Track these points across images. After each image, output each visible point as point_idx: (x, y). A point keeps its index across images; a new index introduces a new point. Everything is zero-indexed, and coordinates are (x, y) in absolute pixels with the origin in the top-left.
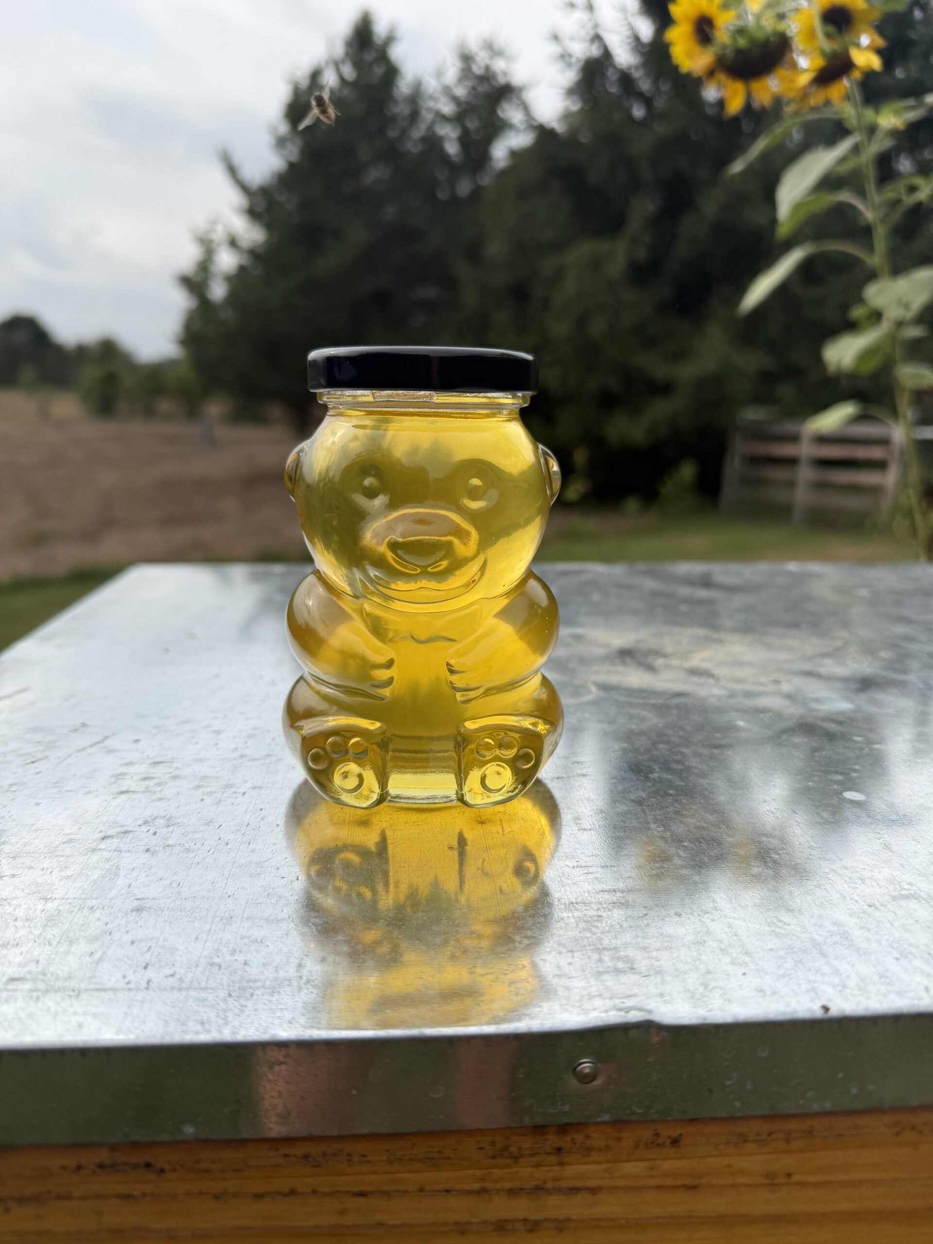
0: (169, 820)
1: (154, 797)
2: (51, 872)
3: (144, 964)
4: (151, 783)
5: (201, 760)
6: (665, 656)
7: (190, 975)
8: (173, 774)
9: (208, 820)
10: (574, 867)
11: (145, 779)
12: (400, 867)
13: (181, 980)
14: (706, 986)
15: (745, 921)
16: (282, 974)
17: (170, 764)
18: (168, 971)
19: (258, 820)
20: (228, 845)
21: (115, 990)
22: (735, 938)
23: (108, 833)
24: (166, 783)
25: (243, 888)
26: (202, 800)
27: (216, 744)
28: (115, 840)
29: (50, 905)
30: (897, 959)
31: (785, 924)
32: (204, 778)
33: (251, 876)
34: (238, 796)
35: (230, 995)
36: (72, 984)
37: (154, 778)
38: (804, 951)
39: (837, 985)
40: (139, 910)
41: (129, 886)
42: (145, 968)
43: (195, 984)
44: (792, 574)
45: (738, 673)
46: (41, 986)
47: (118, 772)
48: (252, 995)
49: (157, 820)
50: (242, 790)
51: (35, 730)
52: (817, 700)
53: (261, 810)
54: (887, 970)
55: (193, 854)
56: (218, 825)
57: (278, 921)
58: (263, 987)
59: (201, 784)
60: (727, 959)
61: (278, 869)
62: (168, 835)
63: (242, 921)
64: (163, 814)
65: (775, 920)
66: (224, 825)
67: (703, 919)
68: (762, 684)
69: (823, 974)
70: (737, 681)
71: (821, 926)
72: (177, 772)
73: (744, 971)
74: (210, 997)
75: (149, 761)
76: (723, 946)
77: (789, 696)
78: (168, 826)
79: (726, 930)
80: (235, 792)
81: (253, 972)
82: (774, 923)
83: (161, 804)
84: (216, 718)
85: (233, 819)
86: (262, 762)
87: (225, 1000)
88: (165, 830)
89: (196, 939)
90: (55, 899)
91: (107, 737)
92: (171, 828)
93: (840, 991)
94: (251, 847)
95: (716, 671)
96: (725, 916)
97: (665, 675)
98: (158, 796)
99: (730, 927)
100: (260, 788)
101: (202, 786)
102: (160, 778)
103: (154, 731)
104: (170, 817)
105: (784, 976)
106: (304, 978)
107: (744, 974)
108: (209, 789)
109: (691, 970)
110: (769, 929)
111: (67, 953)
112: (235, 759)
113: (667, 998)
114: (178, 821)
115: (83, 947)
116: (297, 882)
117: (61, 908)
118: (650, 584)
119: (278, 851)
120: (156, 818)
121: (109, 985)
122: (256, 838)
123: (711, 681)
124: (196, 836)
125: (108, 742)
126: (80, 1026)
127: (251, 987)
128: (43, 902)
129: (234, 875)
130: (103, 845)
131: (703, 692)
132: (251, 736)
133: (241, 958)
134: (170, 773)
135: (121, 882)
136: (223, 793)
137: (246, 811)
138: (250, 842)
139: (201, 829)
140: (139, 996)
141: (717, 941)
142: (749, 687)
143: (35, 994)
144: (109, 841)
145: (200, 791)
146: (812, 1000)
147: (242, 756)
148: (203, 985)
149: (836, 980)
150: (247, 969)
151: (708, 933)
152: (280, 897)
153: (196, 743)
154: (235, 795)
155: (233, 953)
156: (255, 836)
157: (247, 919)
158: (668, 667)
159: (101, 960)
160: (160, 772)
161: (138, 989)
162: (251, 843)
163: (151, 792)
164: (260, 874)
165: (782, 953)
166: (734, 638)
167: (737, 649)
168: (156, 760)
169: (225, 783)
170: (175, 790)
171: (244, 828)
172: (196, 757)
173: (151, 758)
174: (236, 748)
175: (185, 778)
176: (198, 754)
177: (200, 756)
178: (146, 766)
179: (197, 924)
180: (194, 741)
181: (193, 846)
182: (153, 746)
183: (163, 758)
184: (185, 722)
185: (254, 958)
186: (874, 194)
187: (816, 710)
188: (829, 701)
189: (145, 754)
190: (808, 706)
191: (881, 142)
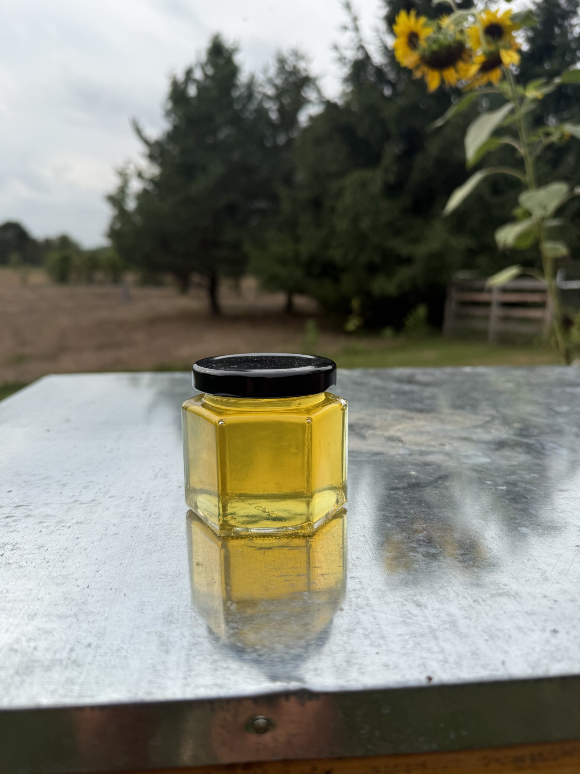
0: (14, 545)
1: (9, 530)
4: (10, 520)
5: (48, 504)
6: (374, 428)
8: (26, 514)
9: (40, 546)
10: (278, 577)
11: (7, 517)
12: (160, 578)
14: (348, 662)
15: (386, 613)
16: (58, 656)
17: (26, 507)
19: (74, 545)
20: (49, 563)
22: (376, 626)
24: (20, 520)
25: (50, 594)
26: (41, 531)
27: (61, 493)
30: (486, 640)
31: (413, 615)
32: (46, 516)
33: (57, 585)
34: (65, 528)
35: (17, 673)
37: (13, 517)
38: (422, 636)
39: (441, 661)
44: (467, 374)
45: (419, 439)
48: (32, 672)
49: (6, 546)
50: (69, 525)
52: (467, 457)
53: (78, 538)
54: (478, 649)
55: (24, 569)
56: (46, 548)
57: (66, 617)
58: (42, 666)
59: (43, 520)
60: (367, 642)
61: (77, 580)
62: (11, 556)
63: (42, 617)
64: (12, 542)
65: (407, 613)
66: (50, 549)
67: (357, 613)
68: (433, 446)
69: (433, 653)
70: (417, 444)
71: (438, 617)
72: (30, 512)
73: (377, 651)
75: (15, 505)
76: (367, 633)
77: (448, 454)
78: (12, 550)
79: (372, 620)
80: (64, 526)
81: (38, 655)
82: (405, 615)
83: (13, 535)
84: (66, 475)
85: (57, 545)
86: (88, 505)
87: (12, 677)
88: (10, 552)
89: (7, 631)
92: (14, 551)
93: (442, 665)
94: (64, 564)
95: (404, 438)
96: (373, 610)
97: (371, 441)
98: (12, 529)
99: (375, 618)
100: (81, 523)
101: (43, 522)
102: (17, 516)
103: (23, 485)
104: (16, 543)
105: (405, 654)
106: (72, 659)
107: (377, 653)
108: (47, 524)
109: (340, 651)
110: (402, 619)
112: (70, 503)
113: (319, 672)
114: (20, 546)
116: (87, 589)
118: (376, 382)
119: (81, 567)
120: (7, 544)
122: (69, 558)
123: (400, 444)
124: (29, 556)
127: (33, 666)
129: (46, 584)
131: (393, 452)
132: (85, 488)
133: (32, 644)
134: (25, 513)
136: (56, 526)
137: (67, 540)
138: (63, 561)
139: (34, 551)
141: (363, 629)
142: (423, 448)
145: (41, 525)
146: (421, 673)
147: (76, 501)
149: (441, 657)
150: (35, 653)
151: (358, 623)
152: (72, 600)
153: (48, 492)
154: (63, 528)
155: (29, 640)
156: (68, 557)
157: (46, 616)
158: (374, 435)
160: (19, 512)
162: (64, 561)
163: (8, 526)
164: (63, 584)
165: (407, 637)
166: (421, 416)
167: (421, 423)
168: (19, 504)
169: (59, 520)
170: (24, 525)
171: (62, 551)
172: (45, 502)
173: (15, 503)
174: (73, 496)
175: (34, 516)
176: (47, 500)
177: (48, 502)
178: (10, 508)
179: (11, 620)
180: (47, 491)
181: (25, 564)
182: (19, 495)
183: (23, 503)
184: (46, 478)
185: (42, 644)
186: (525, 138)
187: (465, 463)
188: (475, 457)
189: (13, 500)
190: (460, 461)
191: (527, 106)
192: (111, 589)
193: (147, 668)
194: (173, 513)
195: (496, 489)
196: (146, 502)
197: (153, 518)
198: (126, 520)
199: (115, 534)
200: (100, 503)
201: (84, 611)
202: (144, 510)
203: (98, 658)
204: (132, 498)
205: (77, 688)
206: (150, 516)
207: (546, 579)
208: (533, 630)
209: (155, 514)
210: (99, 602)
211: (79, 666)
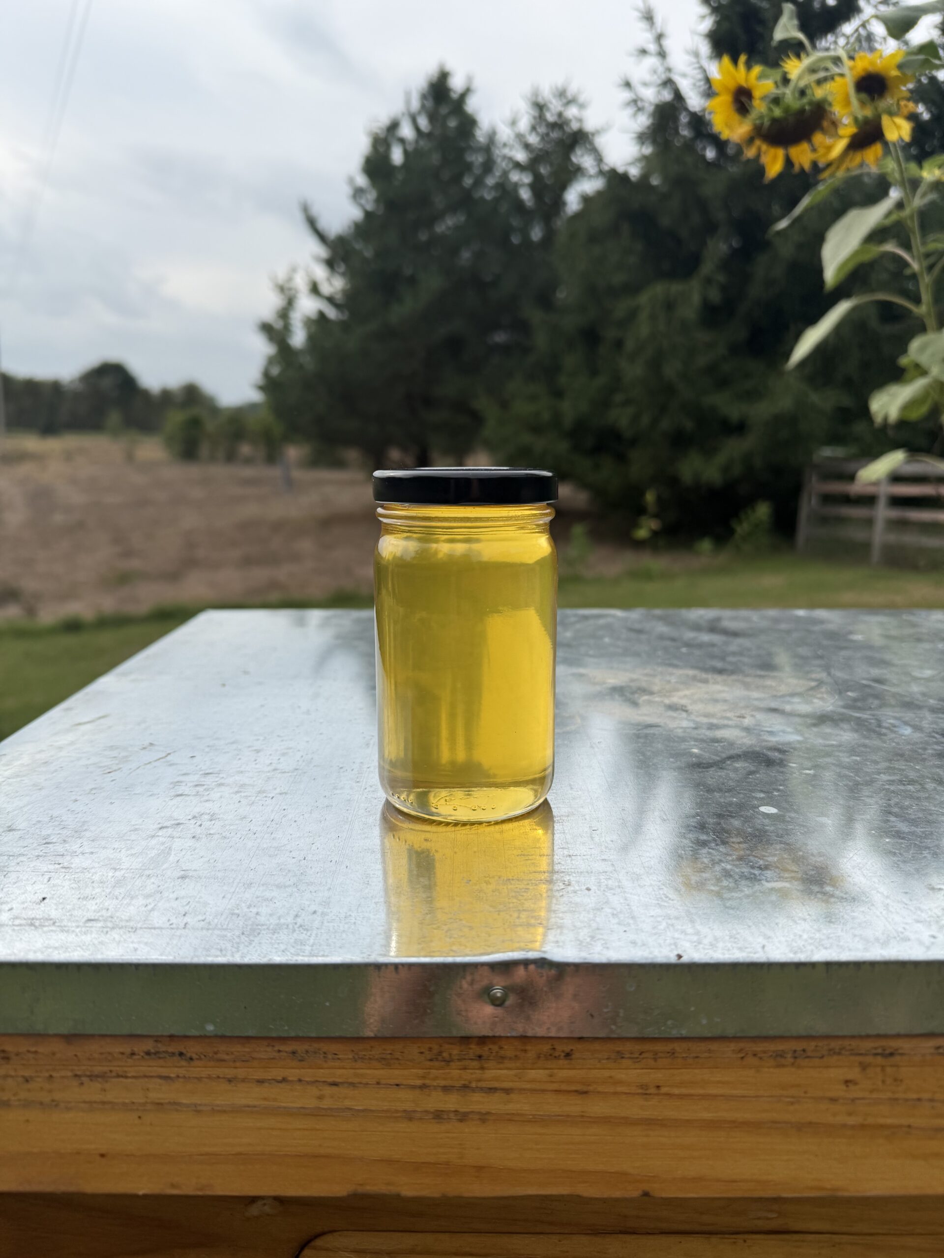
0: (212, 816)
1: (202, 799)
2: (120, 851)
3: (184, 913)
4: (201, 789)
5: (242, 772)
6: (651, 693)
7: (216, 921)
8: (218, 782)
9: (242, 817)
10: (518, 856)
11: (197, 786)
13: (209, 923)
14: (592, 937)
15: (639, 896)
16: (282, 921)
17: (217, 775)
18: (200, 918)
19: (281, 817)
20: (255, 834)
21: (161, 928)
22: (627, 907)
23: (164, 825)
24: (213, 789)
25: (263, 864)
26: (239, 802)
27: (256, 760)
28: (170, 830)
29: (118, 874)
31: (670, 899)
32: (243, 785)
33: (270, 856)
34: (267, 799)
35: (243, 934)
36: (132, 924)
37: (204, 785)
38: (677, 918)
39: (695, 942)
40: (183, 877)
41: (178, 861)
42: (184, 915)
43: (219, 926)
44: (798, 619)
45: (711, 708)
46: (110, 925)
47: (175, 780)
48: (259, 934)
49: (203, 816)
50: (271, 795)
51: (112, 748)
52: (771, 733)
53: (284, 810)
55: (228, 841)
56: (249, 820)
57: (286, 887)
58: (268, 929)
59: (240, 790)
60: (616, 921)
61: (291, 852)
62: (211, 827)
63: (259, 886)
64: (208, 812)
65: (663, 896)
66: (254, 820)
67: (606, 894)
68: (728, 719)
69: (686, 934)
70: (707, 715)
72: (222, 781)
73: (625, 929)
74: (229, 935)
75: (201, 773)
76: (615, 912)
77: (747, 729)
78: (211, 820)
79: (622, 901)
80: (266, 797)
81: (262, 919)
82: (661, 898)
83: (207, 805)
84: (258, 740)
85: (261, 816)
86: (290, 774)
87: (239, 937)
88: (209, 823)
89: (224, 897)
90: (122, 869)
91: (169, 754)
92: (213, 822)
93: (696, 946)
94: (273, 836)
95: (690, 708)
96: (625, 892)
97: (644, 710)
98: (206, 798)
99: (626, 899)
100: (286, 793)
101: (241, 792)
102: (208, 785)
103: (207, 750)
104: (213, 814)
105: (655, 934)
106: (298, 924)
107: (625, 931)
108: (245, 794)
109: (585, 927)
110: (657, 902)
111: (129, 904)
112: (269, 772)
113: (561, 944)
114: (219, 816)
115: (141, 901)
116: (303, 861)
117: (126, 875)
118: (662, 628)
119: (293, 839)
120: (203, 814)
121: (157, 925)
122: (277, 830)
123: (684, 715)
124: (232, 827)
125: (169, 758)
126: (136, 950)
127: (259, 929)
128: (113, 871)
129: (256, 856)
130: (160, 833)
131: (672, 725)
132: (284, 754)
133: (254, 910)
134: (216, 782)
135: (172, 858)
136: (257, 797)
137: (272, 811)
138: (272, 833)
139: (237, 822)
140: (178, 933)
141: (612, 908)
142: (715, 721)
143: (105, 930)
144: (165, 830)
145: (238, 795)
146: (671, 951)
147: (275, 770)
148: (225, 927)
149: (695, 938)
150: (258, 917)
151: (607, 902)
152: (289, 871)
153: (240, 759)
154: (265, 799)
155: (249, 907)
156: (277, 828)
157: (263, 885)
158: (649, 702)
159: (153, 909)
160: (209, 781)
161: (178, 928)
163: (200, 795)
164: (276, 855)
165: (659, 919)
166: (719, 678)
167: (718, 687)
168: (207, 772)
169: (259, 790)
170: (219, 794)
171: (269, 823)
172: (238, 769)
173: (202, 770)
174: (271, 763)
175: (228, 785)
176: (240, 767)
177: (242, 769)
178: (198, 776)
179: (225, 888)
180: (238, 757)
181: (228, 835)
182: (206, 761)
183: (212, 770)
184: (233, 743)
185: (264, 910)
186: (919, 244)
187: (766, 741)
188: (781, 734)
189: (199, 767)
190: (761, 738)
191: (924, 195)
192: (331, 861)
193: (379, 934)
195: (801, 773)
196: (359, 773)
197: (369, 791)
198: (338, 792)
199: (327, 808)
200: (305, 773)
201: (304, 881)
202: (358, 782)
203: (326, 924)
204: (341, 768)
205: (308, 948)
206: (366, 789)
208: (805, 920)
209: (371, 787)
210: (319, 874)
211: (307, 930)
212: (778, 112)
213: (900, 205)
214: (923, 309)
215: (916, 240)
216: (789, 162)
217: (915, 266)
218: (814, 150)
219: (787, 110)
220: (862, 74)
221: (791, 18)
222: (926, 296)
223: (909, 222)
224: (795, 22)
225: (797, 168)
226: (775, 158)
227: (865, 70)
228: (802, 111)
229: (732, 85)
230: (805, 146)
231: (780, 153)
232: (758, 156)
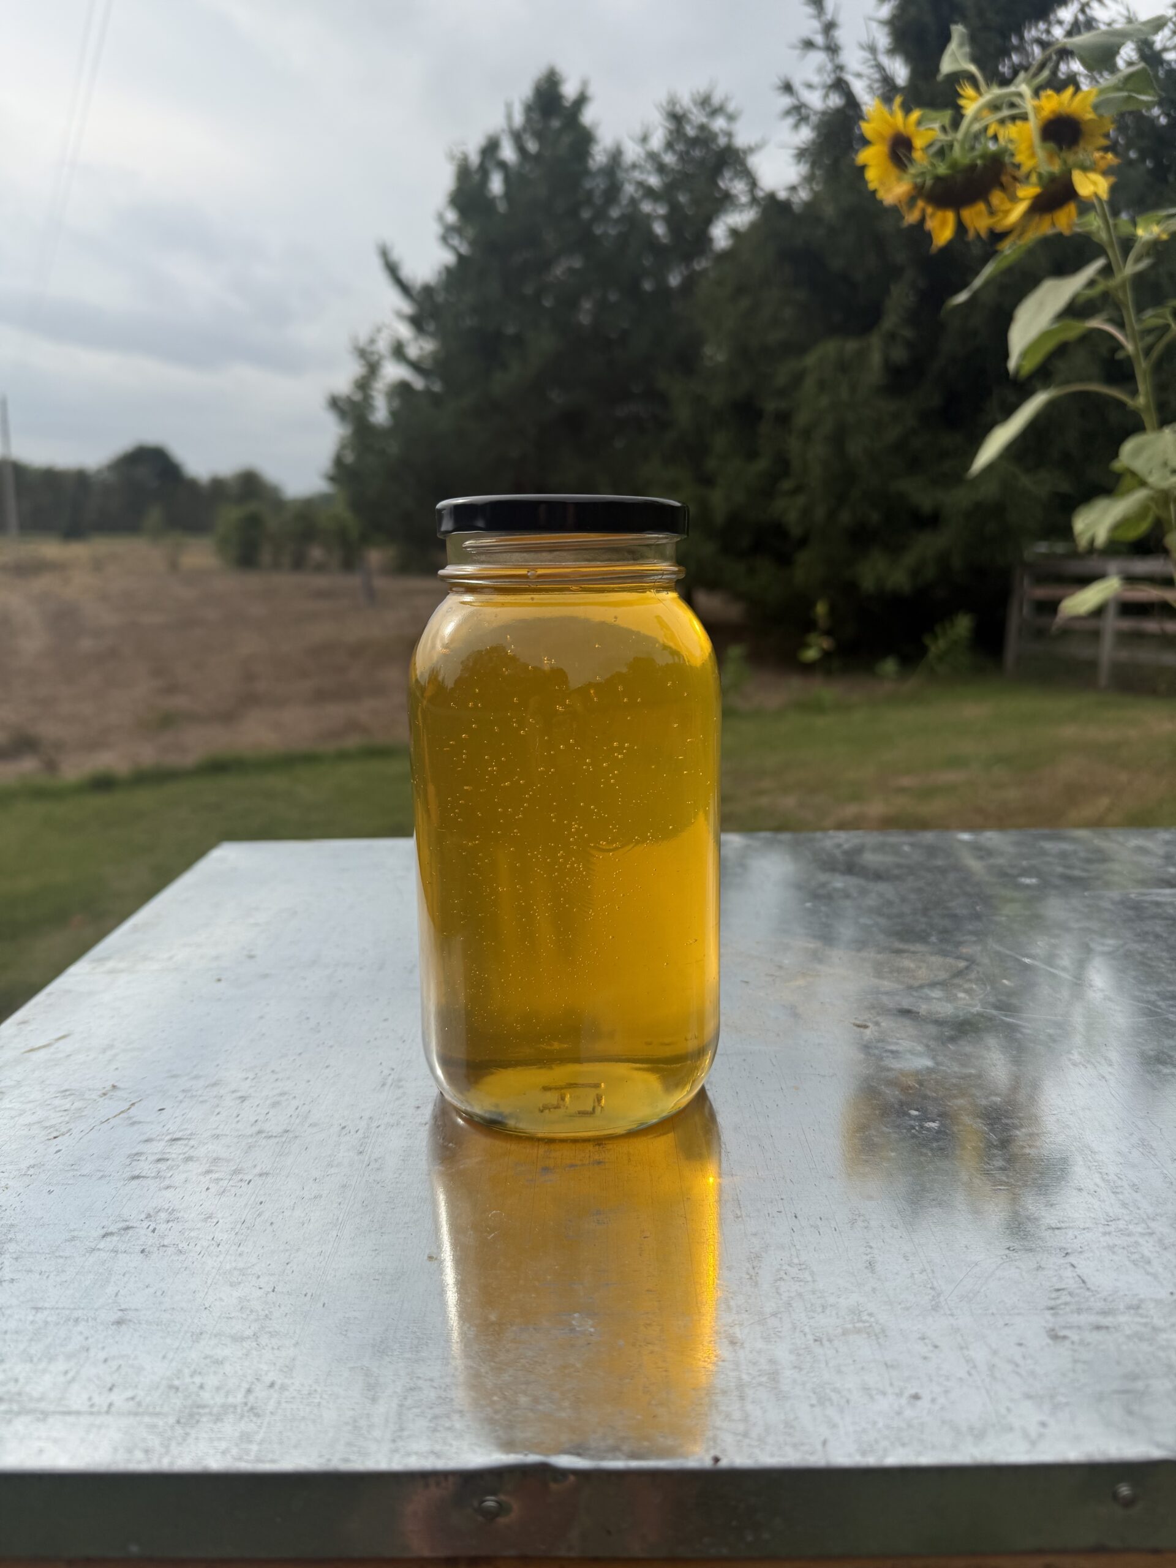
0: (170, 1213)
1: (162, 1184)
2: (48, 1277)
3: (109, 1385)
4: (162, 1166)
5: (217, 1137)
7: (148, 1399)
8: (187, 1155)
9: (207, 1215)
11: (159, 1160)
12: (374, 1280)
13: (139, 1404)
16: (231, 1400)
17: (186, 1142)
18: (129, 1393)
19: (255, 1216)
20: (220, 1246)
21: (78, 1413)
23: (110, 1231)
24: (178, 1166)
25: (221, 1299)
26: (208, 1189)
27: (238, 1115)
28: (115, 1238)
29: (41, 1316)
30: (812, 1406)
32: (216, 1160)
33: (231, 1285)
34: (243, 1184)
35: (178, 1422)
36: (43, 1405)
37: (168, 1159)
39: (739, 1434)
40: (119, 1323)
41: (117, 1295)
42: (111, 1389)
43: (151, 1410)
46: (15, 1407)
47: (134, 1151)
48: (198, 1422)
49: (159, 1213)
50: (248, 1178)
51: (65, 1093)
52: (896, 1054)
53: (261, 1203)
54: (796, 1418)
55: (185, 1256)
56: (215, 1221)
57: (243, 1339)
58: (211, 1414)
59: (211, 1168)
61: (258, 1277)
62: (166, 1233)
63: (210, 1338)
64: (166, 1206)
66: (221, 1221)
67: (641, 1352)
69: (731, 1420)
71: (755, 1364)
72: (192, 1153)
74: (161, 1423)
75: (169, 1137)
76: (647, 1385)
77: (866, 1049)
78: (168, 1222)
79: (658, 1365)
80: (241, 1181)
81: (206, 1396)
83: (168, 1194)
84: (247, 1078)
85: (231, 1215)
86: (277, 1140)
87: (172, 1427)
88: (165, 1226)
89: (164, 1357)
90: (46, 1308)
91: (133, 1104)
92: (170, 1224)
93: (739, 1441)
94: (241, 1249)
95: (801, 1009)
96: (664, 1349)
98: (167, 1182)
99: (664, 1362)
100: (267, 1174)
101: (212, 1172)
102: (173, 1160)
103: (181, 1096)
104: (172, 1210)
106: (249, 1405)
108: (216, 1176)
111: (44, 1371)
112: (252, 1135)
114: (178, 1215)
115: (60, 1365)
116: (272, 1294)
117: (49, 1319)
119: (264, 1255)
120: (160, 1211)
121: (75, 1407)
122: (248, 1239)
124: (192, 1234)
125: (133, 1111)
126: (41, 1451)
127: (199, 1414)
128: (33, 1312)
129: (215, 1284)
130: (102, 1245)
132: (275, 1104)
133: (198, 1380)
134: (184, 1153)
135: (110, 1290)
136: (230, 1180)
137: (245, 1205)
138: (240, 1244)
139: (199, 1226)
140: (98, 1420)
141: (644, 1378)
143: (8, 1416)
144: (109, 1239)
145: (208, 1177)
146: (708, 1450)
147: (260, 1132)
148: (158, 1409)
150: (202, 1393)
151: (639, 1368)
152: (251, 1311)
153: (219, 1113)
154: (240, 1184)
155: (193, 1374)
156: (247, 1236)
157: (216, 1336)
159: (73, 1380)
160: (176, 1150)
161: (99, 1413)
162: (242, 1245)
163: (161, 1177)
164: (240, 1283)
165: (702, 1395)
168: (175, 1136)
169: (235, 1167)
170: (183, 1176)
171: (239, 1226)
172: (214, 1132)
173: (170, 1133)
174: (256, 1121)
175: (198, 1159)
176: (217, 1128)
177: (218, 1132)
178: (163, 1143)
179: (168, 1341)
180: (217, 1110)
181: (186, 1247)
182: (176, 1117)
183: (181, 1133)
184: (215, 1084)
185: (212, 1381)
186: (1134, 321)
187: (889, 1070)
188: (909, 1056)
189: (166, 1128)
190: (882, 1063)
191: (1138, 260)
192: (305, 1295)
193: (347, 1424)
194: (403, 1160)
195: (922, 1127)
196: (364, 1138)
197: (372, 1169)
198: (333, 1171)
199: (315, 1197)
200: (296, 1137)
201: (267, 1329)
202: (361, 1152)
203: (284, 1405)
204: (344, 1128)
205: (254, 1448)
206: (369, 1165)
207: (936, 1308)
208: (884, 1394)
209: (376, 1160)
210: (288, 1316)
211: (257, 1415)
212: (942, 169)
213: (1107, 271)
214: (1142, 401)
215: (1130, 315)
216: (961, 228)
217: (1130, 347)
218: (992, 212)
219: (953, 166)
220: (1051, 116)
221: (961, 45)
222: (1144, 385)
223: (1121, 295)
224: (967, 49)
225: (971, 234)
226: (943, 223)
227: (1053, 112)
228: (973, 167)
229: (888, 132)
230: (981, 206)
231: (950, 216)
232: (923, 220)
